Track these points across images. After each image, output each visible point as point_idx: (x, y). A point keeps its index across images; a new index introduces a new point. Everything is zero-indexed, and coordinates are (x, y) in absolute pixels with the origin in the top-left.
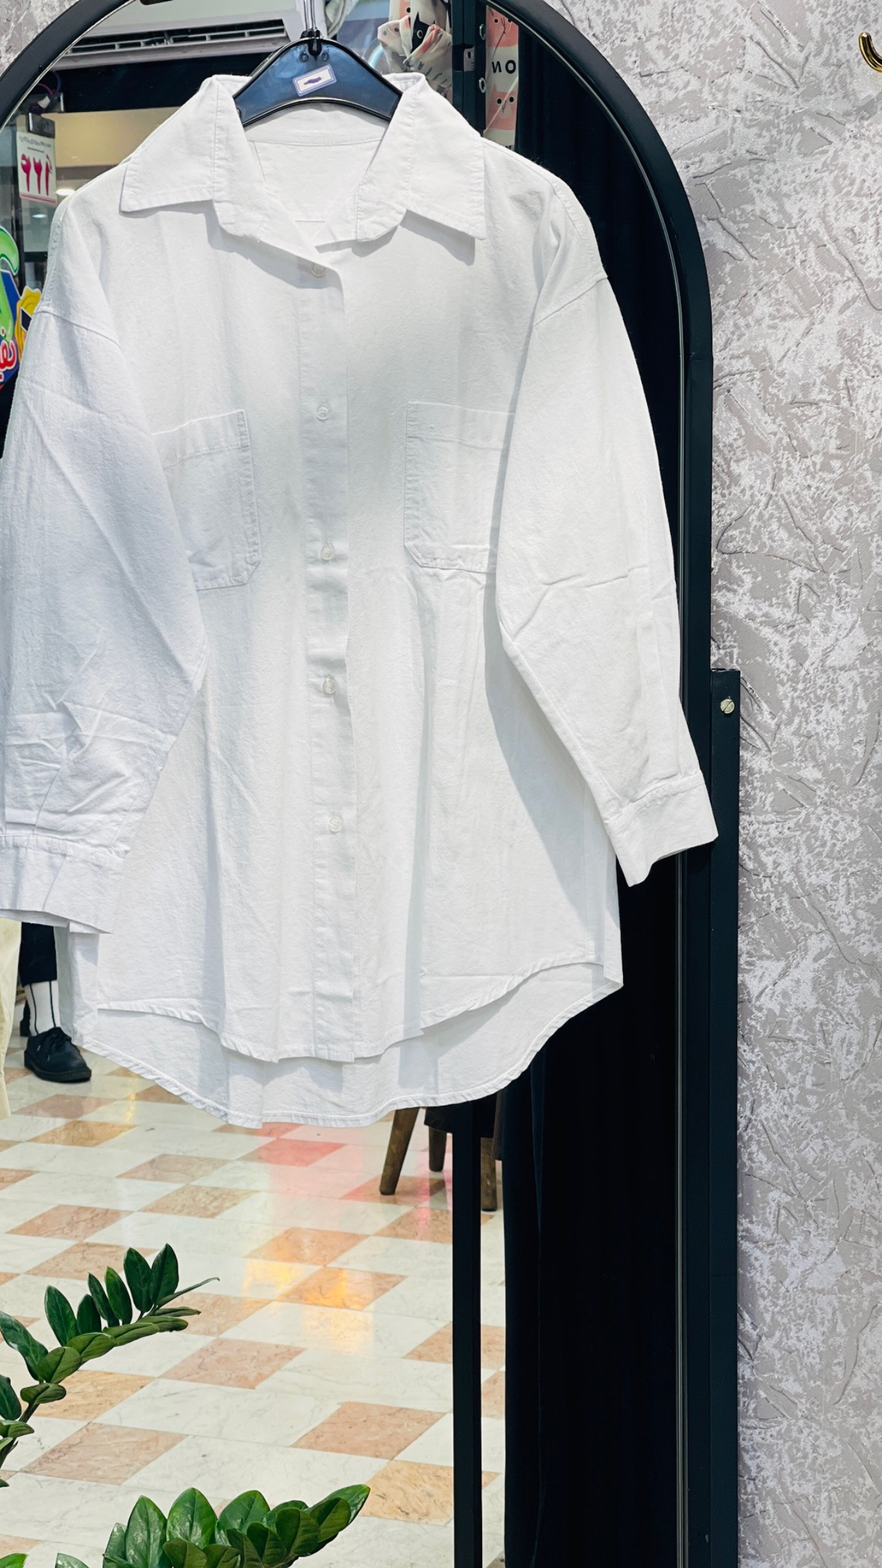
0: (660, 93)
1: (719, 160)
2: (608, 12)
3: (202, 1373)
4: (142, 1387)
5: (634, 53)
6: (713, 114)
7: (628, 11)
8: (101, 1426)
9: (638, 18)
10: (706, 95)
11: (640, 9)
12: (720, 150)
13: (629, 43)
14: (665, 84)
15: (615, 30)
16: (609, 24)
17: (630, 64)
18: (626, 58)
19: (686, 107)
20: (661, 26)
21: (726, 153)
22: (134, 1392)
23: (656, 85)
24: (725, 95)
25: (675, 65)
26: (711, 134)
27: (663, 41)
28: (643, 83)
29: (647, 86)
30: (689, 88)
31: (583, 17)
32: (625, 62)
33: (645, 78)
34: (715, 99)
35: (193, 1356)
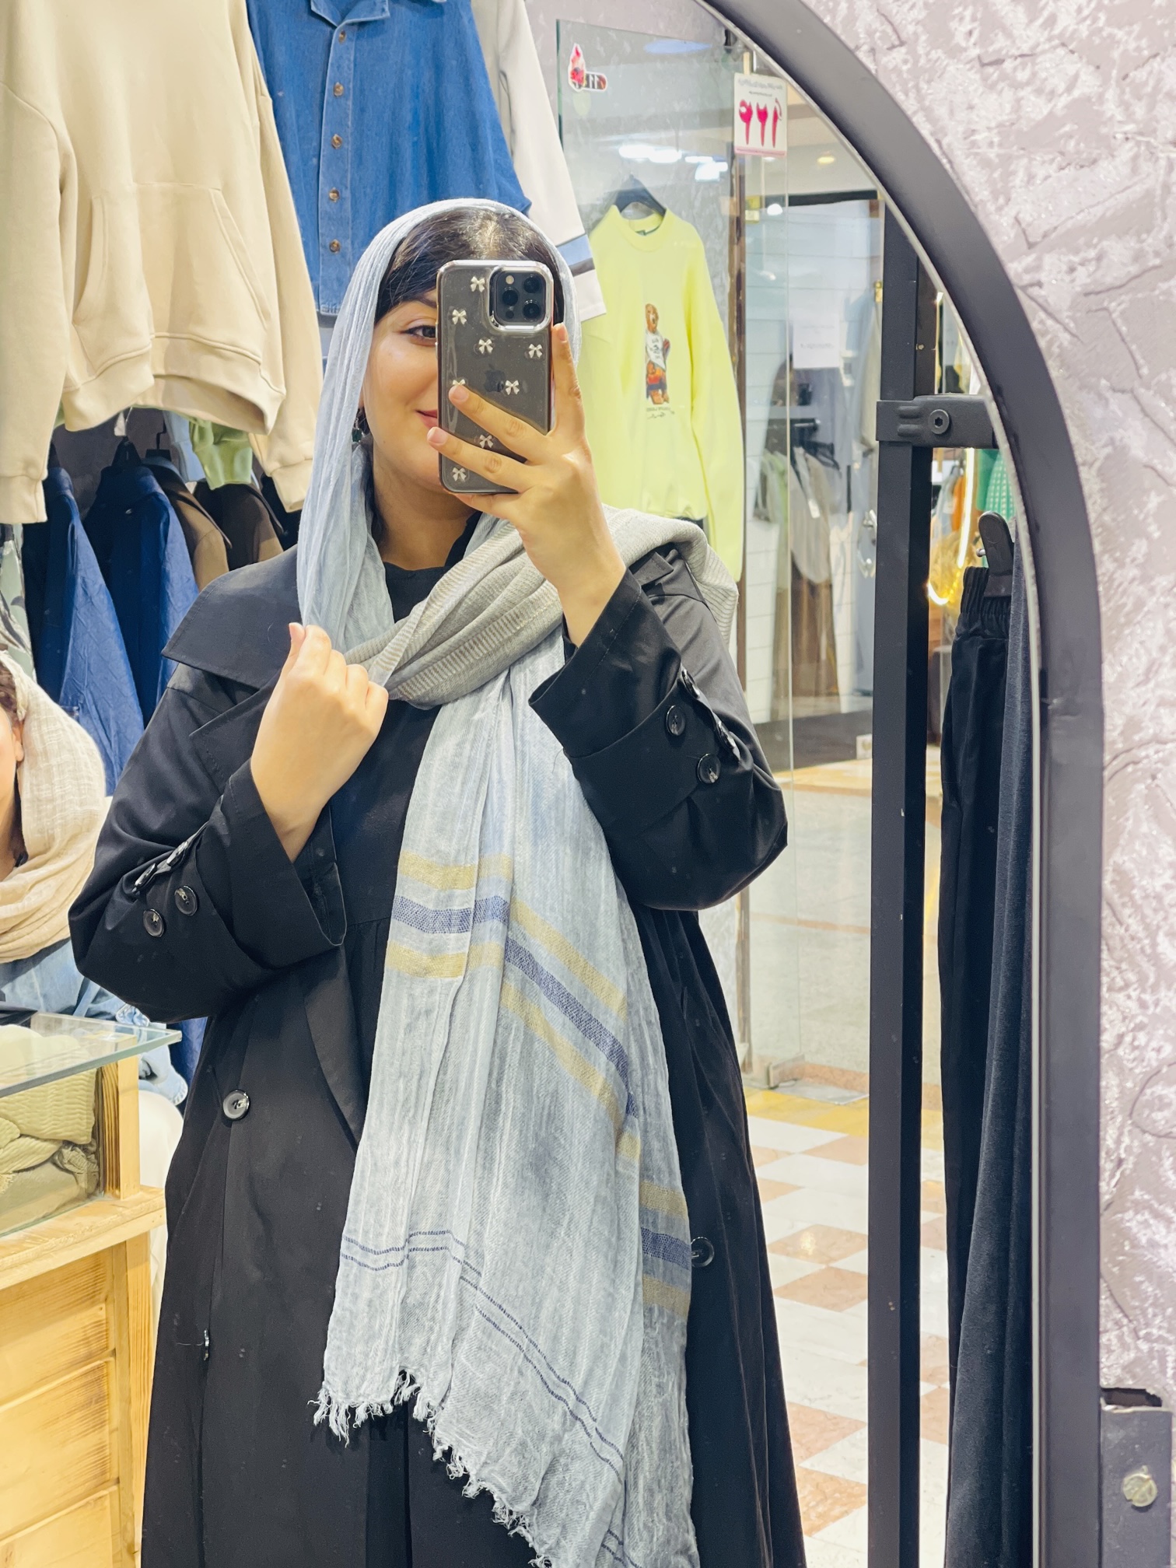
0: (1018, 101)
1: (1138, 256)
5: (968, 13)
6: (1126, 152)
10: (1111, 108)
12: (1138, 234)
14: (1028, 83)
18: (954, 24)
19: (1070, 136)
21: (1151, 242)
23: (1011, 86)
24: (1151, 107)
25: (1050, 39)
26: (1122, 198)
28: (985, 79)
29: (992, 87)
30: (1076, 93)
33: (990, 69)
34: (1130, 117)
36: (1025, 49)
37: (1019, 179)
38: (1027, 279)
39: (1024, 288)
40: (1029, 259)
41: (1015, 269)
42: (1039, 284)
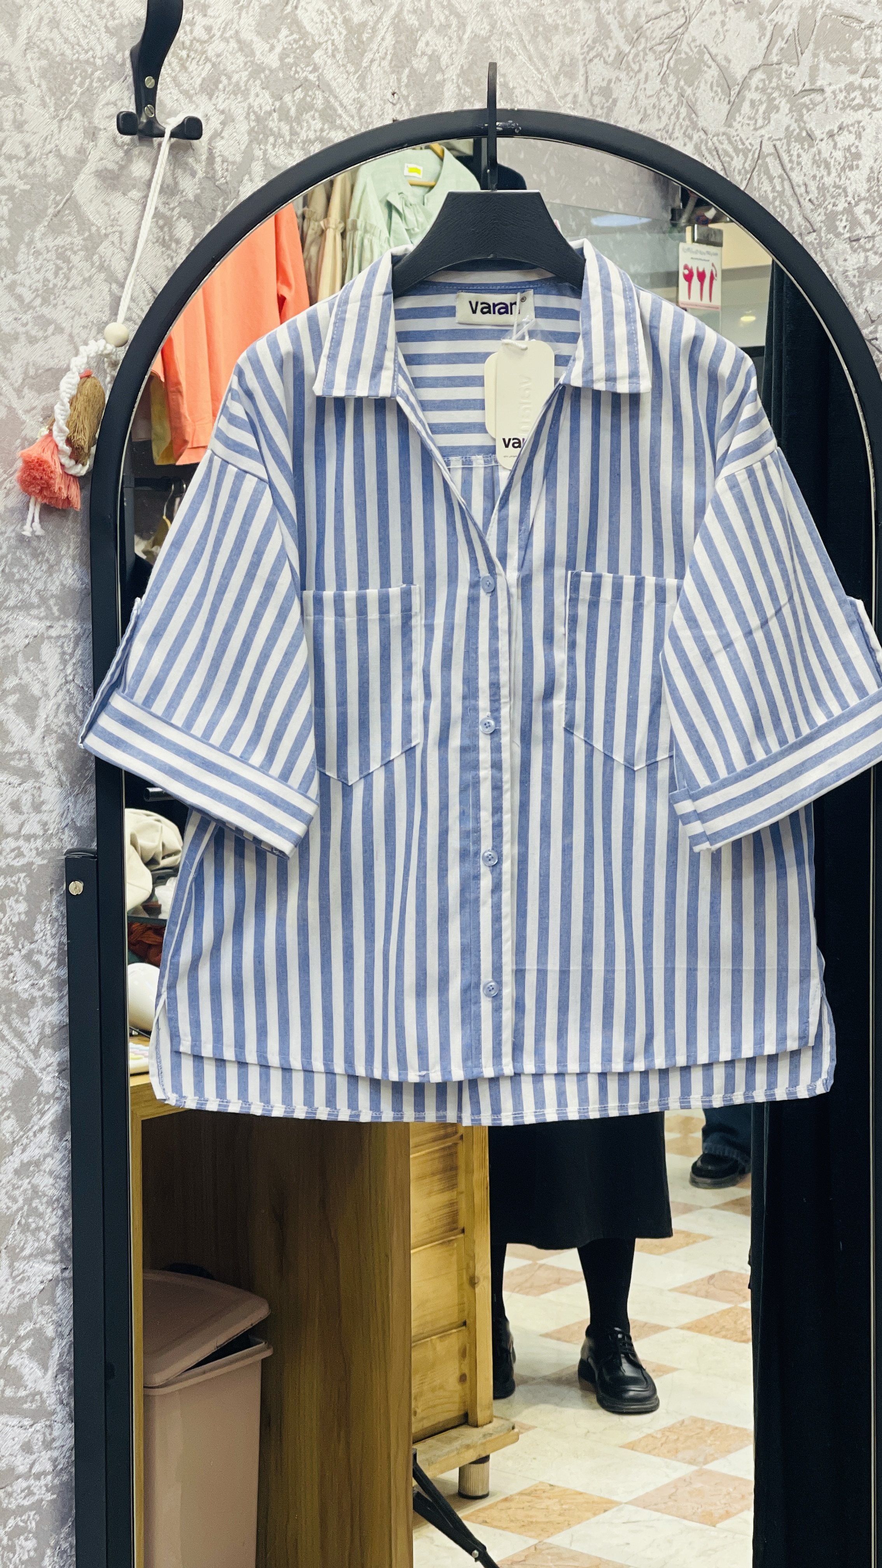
0: (867, 258)
2: (822, 177)
3: (671, 1503)
4: (605, 1511)
5: (844, 218)
7: (839, 175)
8: (551, 1547)
9: (848, 182)
11: (849, 174)
13: (840, 208)
15: (828, 195)
16: (822, 189)
17: (841, 230)
18: (838, 223)
20: (868, 191)
22: (595, 1515)
23: (864, 250)
27: (870, 206)
28: (852, 247)
29: (855, 251)
31: (801, 183)
32: (837, 228)
33: (854, 243)
35: (668, 1485)
36: (870, 234)
37: (867, 293)
38: (871, 337)
39: (870, 341)
40: (871, 328)
41: (865, 332)
42: (876, 339)
